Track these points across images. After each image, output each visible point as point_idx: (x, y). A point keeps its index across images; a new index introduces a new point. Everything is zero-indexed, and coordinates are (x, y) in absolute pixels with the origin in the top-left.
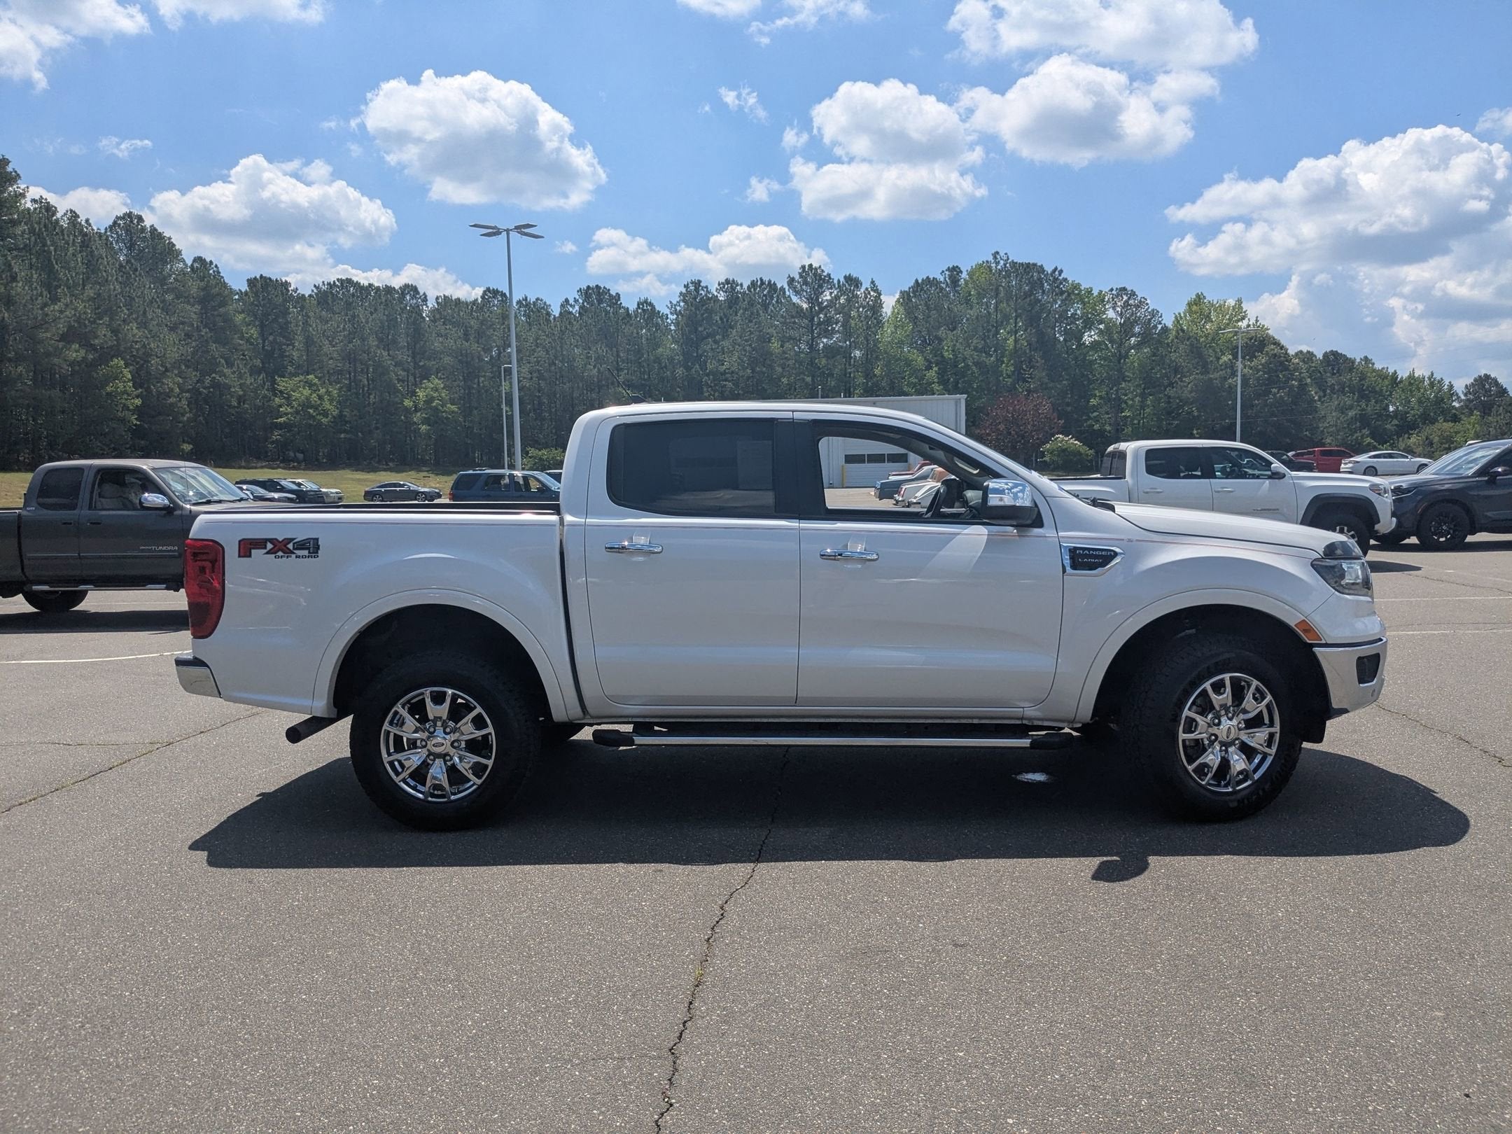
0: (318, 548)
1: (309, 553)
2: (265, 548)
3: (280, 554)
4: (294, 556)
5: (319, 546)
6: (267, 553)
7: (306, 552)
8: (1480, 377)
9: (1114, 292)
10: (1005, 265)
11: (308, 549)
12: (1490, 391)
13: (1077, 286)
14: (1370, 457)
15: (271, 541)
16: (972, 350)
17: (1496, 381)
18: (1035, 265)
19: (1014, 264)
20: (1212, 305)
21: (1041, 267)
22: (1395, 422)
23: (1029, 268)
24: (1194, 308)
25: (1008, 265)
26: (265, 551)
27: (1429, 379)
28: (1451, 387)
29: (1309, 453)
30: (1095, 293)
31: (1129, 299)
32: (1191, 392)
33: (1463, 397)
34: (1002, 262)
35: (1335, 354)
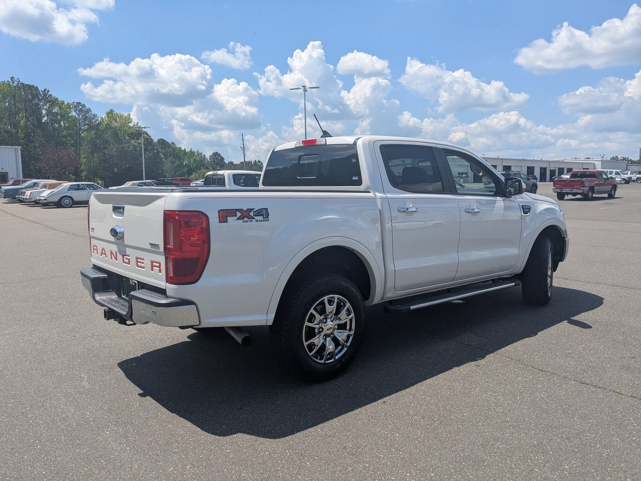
0: (268, 215)
1: (263, 218)
2: (236, 216)
3: (246, 219)
4: (254, 220)
5: (268, 213)
6: (238, 219)
7: (261, 218)
8: (214, 153)
9: (75, 104)
10: (18, 84)
11: (263, 215)
12: (218, 158)
13: (57, 99)
14: (201, 182)
15: (240, 210)
16: (4, 125)
17: (220, 155)
18: (33, 86)
19: (23, 84)
20: (118, 115)
21: (37, 87)
22: (186, 168)
23: (31, 87)
24: (110, 115)
25: (19, 84)
26: (236, 218)
27: (197, 152)
28: (205, 156)
29: (175, 179)
30: (66, 103)
31: (82, 108)
32: (115, 152)
33: (209, 160)
34: (16, 83)
35: (162, 140)
